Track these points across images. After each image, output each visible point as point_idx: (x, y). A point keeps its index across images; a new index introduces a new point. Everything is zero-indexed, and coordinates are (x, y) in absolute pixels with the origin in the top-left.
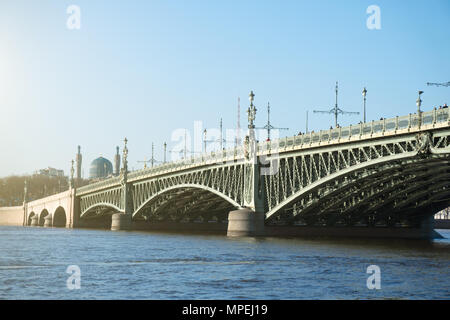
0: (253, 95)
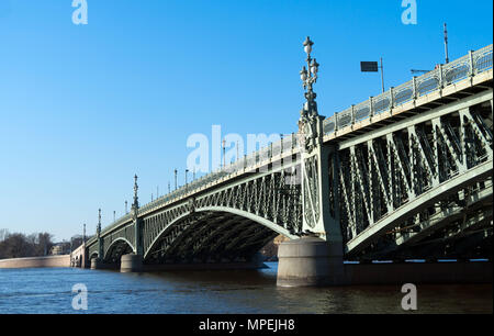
0: (136, 177)
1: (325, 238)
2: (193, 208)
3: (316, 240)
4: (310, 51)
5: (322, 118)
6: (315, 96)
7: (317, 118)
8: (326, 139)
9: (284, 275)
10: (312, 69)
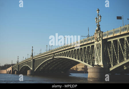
0: (33, 47)
1: (103, 67)
2: (53, 57)
3: (100, 67)
4: (99, 12)
5: (102, 32)
6: (100, 25)
7: (101, 32)
8: (103, 38)
9: (91, 77)
10: (99, 18)
